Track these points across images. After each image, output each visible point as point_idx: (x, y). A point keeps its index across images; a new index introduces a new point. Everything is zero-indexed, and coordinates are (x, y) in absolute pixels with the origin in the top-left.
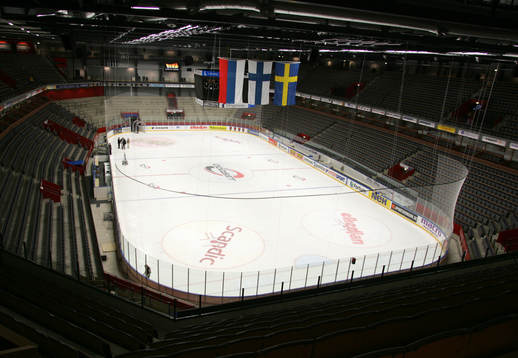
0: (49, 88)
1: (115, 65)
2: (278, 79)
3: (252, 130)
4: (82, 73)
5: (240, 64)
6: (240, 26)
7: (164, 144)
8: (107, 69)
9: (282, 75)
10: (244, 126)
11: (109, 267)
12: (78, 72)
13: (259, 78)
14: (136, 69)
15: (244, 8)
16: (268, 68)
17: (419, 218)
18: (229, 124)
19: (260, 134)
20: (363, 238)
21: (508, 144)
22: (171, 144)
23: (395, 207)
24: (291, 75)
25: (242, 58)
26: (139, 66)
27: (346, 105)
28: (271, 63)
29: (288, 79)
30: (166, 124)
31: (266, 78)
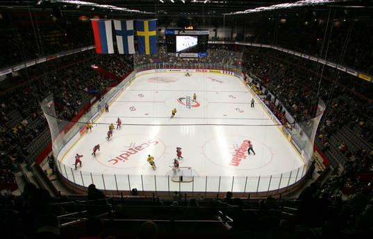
2: (139, 33)
3: (237, 73)
9: (143, 30)
10: (232, 71)
13: (125, 33)
16: (130, 25)
17: (303, 152)
18: (223, 69)
23: (292, 140)
24: (150, 30)
25: (108, 18)
27: (303, 56)
28: (132, 21)
29: (149, 34)
30: (179, 68)
31: (130, 33)
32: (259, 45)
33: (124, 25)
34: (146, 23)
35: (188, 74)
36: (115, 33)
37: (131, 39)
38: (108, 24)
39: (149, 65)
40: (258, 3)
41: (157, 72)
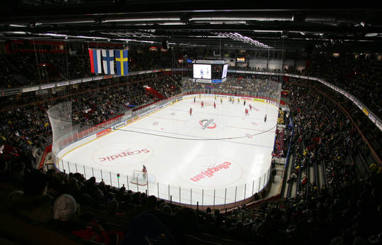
2: (117, 59)
9: (119, 57)
13: (108, 59)
16: (111, 53)
24: (124, 57)
25: (99, 48)
28: (112, 51)
29: (123, 60)
31: (111, 59)
32: (306, 78)
33: (108, 53)
34: (121, 52)
36: (102, 59)
37: (112, 63)
38: (98, 52)
39: (201, 90)
41: (205, 96)
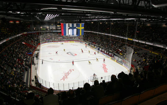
0: (25, 33)
1: (43, 26)
2: (78, 28)
3: (81, 42)
4: (34, 29)
5: (67, 25)
6: (63, 14)
7: (56, 47)
8: (41, 27)
10: (79, 41)
11: (33, 84)
12: (33, 28)
13: (73, 28)
14: (49, 27)
15: (68, 9)
17: (123, 64)
18: (75, 41)
19: (83, 43)
20: (108, 71)
21: (145, 43)
22: (58, 47)
23: (117, 61)
26: (50, 26)
27: (105, 34)
28: (76, 24)
29: (81, 28)
30: (58, 41)
31: (75, 28)
33: (73, 25)
34: (81, 24)
35: (62, 43)
37: (75, 30)
39: (44, 41)
40: (116, 17)
